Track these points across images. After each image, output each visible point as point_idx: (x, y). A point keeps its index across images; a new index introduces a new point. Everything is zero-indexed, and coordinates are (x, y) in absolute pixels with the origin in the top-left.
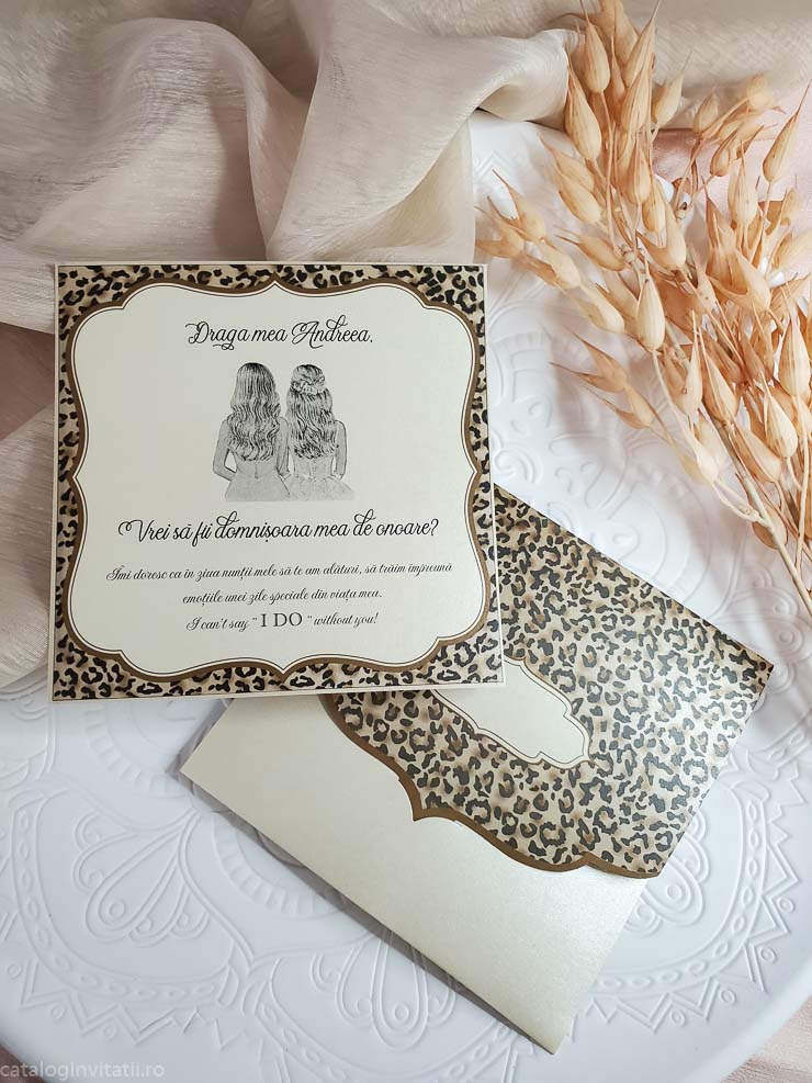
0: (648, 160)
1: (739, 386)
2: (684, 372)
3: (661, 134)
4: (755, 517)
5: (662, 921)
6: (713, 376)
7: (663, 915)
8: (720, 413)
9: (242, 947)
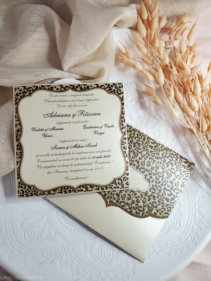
0: (158, 37)
1: (183, 93)
2: (169, 91)
3: (161, 30)
4: (189, 127)
5: (169, 229)
6: (177, 91)
7: (170, 228)
8: (179, 101)
9: (64, 242)
